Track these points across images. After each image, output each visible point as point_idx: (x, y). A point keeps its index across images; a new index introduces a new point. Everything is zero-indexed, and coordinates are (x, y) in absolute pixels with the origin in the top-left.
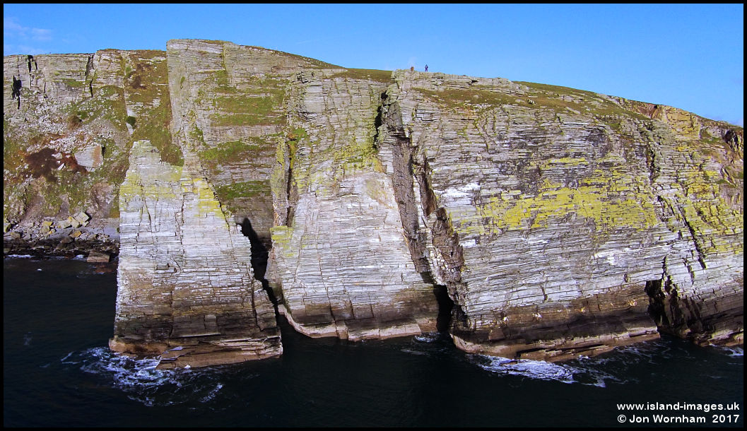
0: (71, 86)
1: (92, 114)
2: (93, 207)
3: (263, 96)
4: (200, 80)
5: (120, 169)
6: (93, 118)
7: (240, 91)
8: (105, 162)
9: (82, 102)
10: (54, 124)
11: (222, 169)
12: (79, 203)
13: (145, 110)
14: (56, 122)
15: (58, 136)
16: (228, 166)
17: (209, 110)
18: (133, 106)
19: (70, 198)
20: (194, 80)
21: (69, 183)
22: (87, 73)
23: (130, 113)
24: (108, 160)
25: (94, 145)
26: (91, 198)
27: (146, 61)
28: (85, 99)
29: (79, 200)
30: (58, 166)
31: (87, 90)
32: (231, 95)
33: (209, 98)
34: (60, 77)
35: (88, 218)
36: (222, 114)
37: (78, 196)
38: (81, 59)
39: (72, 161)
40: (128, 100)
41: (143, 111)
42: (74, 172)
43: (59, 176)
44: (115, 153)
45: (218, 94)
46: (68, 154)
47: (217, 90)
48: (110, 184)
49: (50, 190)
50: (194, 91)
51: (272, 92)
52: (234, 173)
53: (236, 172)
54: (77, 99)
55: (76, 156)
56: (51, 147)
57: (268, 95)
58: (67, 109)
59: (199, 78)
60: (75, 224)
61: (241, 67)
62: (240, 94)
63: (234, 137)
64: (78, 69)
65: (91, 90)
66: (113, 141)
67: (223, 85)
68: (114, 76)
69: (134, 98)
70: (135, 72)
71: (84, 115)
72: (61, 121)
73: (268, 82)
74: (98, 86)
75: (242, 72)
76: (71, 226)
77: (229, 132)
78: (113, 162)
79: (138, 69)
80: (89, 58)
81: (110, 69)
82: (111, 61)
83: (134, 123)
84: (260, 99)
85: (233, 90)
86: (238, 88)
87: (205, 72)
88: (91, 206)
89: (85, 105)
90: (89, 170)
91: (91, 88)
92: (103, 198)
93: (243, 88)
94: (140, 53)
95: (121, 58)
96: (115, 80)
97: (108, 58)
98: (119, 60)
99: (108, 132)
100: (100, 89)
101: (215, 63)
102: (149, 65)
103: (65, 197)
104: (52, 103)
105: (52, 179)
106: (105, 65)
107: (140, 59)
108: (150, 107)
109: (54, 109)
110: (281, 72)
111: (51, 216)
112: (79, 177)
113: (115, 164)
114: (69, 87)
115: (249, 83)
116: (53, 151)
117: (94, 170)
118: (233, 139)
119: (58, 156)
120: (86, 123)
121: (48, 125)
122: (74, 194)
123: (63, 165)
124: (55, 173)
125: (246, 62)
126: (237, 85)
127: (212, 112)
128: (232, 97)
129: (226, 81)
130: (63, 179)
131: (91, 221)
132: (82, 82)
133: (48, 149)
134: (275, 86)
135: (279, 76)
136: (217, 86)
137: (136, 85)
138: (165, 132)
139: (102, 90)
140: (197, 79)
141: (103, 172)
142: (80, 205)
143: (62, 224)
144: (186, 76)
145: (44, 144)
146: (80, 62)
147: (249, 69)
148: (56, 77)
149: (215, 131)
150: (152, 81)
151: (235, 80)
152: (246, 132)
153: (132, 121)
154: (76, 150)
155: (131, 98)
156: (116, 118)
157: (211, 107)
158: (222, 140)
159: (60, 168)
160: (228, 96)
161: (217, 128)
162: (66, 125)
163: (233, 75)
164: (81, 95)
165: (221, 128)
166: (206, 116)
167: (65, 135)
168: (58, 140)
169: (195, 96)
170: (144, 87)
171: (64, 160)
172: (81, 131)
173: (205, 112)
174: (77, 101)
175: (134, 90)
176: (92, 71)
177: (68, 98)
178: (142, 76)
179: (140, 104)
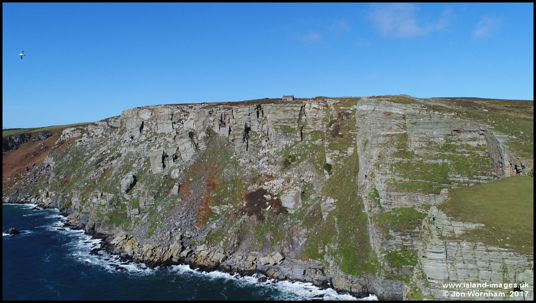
0: (286, 131)
1: (299, 157)
2: (287, 248)
3: (440, 161)
4: (382, 142)
5: (314, 214)
6: (300, 161)
7: (417, 156)
8: (303, 205)
9: (293, 146)
10: (270, 165)
11: (393, 234)
12: (278, 242)
13: (340, 158)
14: (272, 164)
15: (271, 177)
16: (399, 233)
17: (386, 174)
18: (331, 154)
19: (272, 237)
20: (376, 142)
21: (273, 224)
22: (299, 120)
23: (329, 161)
24: (305, 203)
25: (295, 190)
26: (287, 239)
27: (346, 110)
28: (296, 143)
29: (278, 240)
30: (267, 207)
31: (298, 134)
32: (408, 160)
33: (387, 162)
34: (279, 124)
35: (282, 258)
36: (397, 179)
37: (277, 236)
38: (295, 109)
39: (277, 203)
40: (327, 148)
41: (339, 159)
42: (278, 213)
43: (266, 216)
44: (313, 197)
45: (396, 159)
46: (275, 196)
47: (396, 155)
48: (303, 228)
49: (258, 228)
50: (375, 152)
51: (449, 158)
52: (404, 240)
53: (407, 239)
54: (290, 143)
55: (282, 198)
56: (265, 188)
57: (446, 161)
58: (281, 152)
59: (381, 140)
60: (272, 263)
61: (420, 130)
62: (417, 159)
63: (407, 203)
64: (292, 117)
65: (302, 135)
66: (312, 184)
67: (402, 149)
68: (320, 122)
69: (332, 147)
70: (336, 121)
71: (293, 158)
72: (275, 164)
73: (447, 147)
74: (308, 131)
75: (421, 136)
76: (269, 263)
77: (403, 198)
78: (309, 205)
79: (338, 117)
80: (302, 107)
81: (317, 116)
82: (318, 109)
83: (330, 169)
84: (436, 165)
85: (410, 155)
86: (416, 152)
87: (388, 135)
88: (286, 247)
89: (295, 149)
90: (290, 211)
91: (302, 133)
92: (296, 239)
93: (422, 152)
94: (343, 101)
95: (327, 106)
96: (321, 126)
97: (316, 106)
98: (325, 108)
99: (309, 175)
100: (309, 134)
101: (397, 125)
102: (348, 114)
103: (268, 236)
104: (272, 145)
105: (261, 218)
106: (314, 113)
107: (341, 108)
108: (345, 155)
109: (272, 152)
110: (462, 136)
111: (256, 251)
112: (281, 218)
113: (311, 208)
114: (285, 133)
115: (427, 148)
116: (265, 192)
117: (293, 212)
118: (406, 205)
119: (268, 197)
120: (294, 166)
121: (266, 167)
122: (275, 234)
123: (270, 206)
124: (264, 212)
125: (426, 126)
126: (415, 149)
127: (389, 177)
128: (409, 162)
129: (405, 145)
130: (269, 218)
131: (285, 261)
132: (295, 128)
133: (262, 189)
134: (453, 151)
135: (459, 140)
136: (396, 150)
137: (335, 134)
138: (354, 182)
139: (310, 135)
140: (379, 142)
141: (300, 215)
142: (279, 244)
143: (263, 260)
144: (369, 139)
145: (260, 185)
146: (294, 111)
147: (428, 132)
148: (276, 124)
149: (390, 196)
150: (349, 129)
151: (414, 145)
152: (420, 199)
153: (328, 167)
154: (282, 192)
155: (330, 147)
156: (318, 162)
157: (388, 172)
158: (396, 204)
159: (268, 209)
160: (406, 160)
161: (392, 193)
162: (278, 167)
163: (413, 139)
164: (293, 140)
165: (396, 193)
166: (383, 181)
167: (277, 177)
168: (271, 182)
169: (375, 159)
170: (342, 136)
171: (272, 202)
172: (289, 173)
173: (383, 177)
174: (290, 145)
175: (333, 139)
176: (304, 117)
177: (284, 141)
178: (341, 124)
179: (337, 152)
